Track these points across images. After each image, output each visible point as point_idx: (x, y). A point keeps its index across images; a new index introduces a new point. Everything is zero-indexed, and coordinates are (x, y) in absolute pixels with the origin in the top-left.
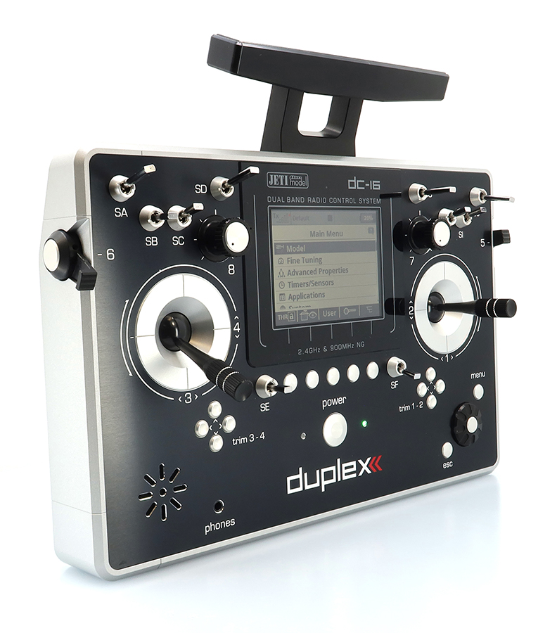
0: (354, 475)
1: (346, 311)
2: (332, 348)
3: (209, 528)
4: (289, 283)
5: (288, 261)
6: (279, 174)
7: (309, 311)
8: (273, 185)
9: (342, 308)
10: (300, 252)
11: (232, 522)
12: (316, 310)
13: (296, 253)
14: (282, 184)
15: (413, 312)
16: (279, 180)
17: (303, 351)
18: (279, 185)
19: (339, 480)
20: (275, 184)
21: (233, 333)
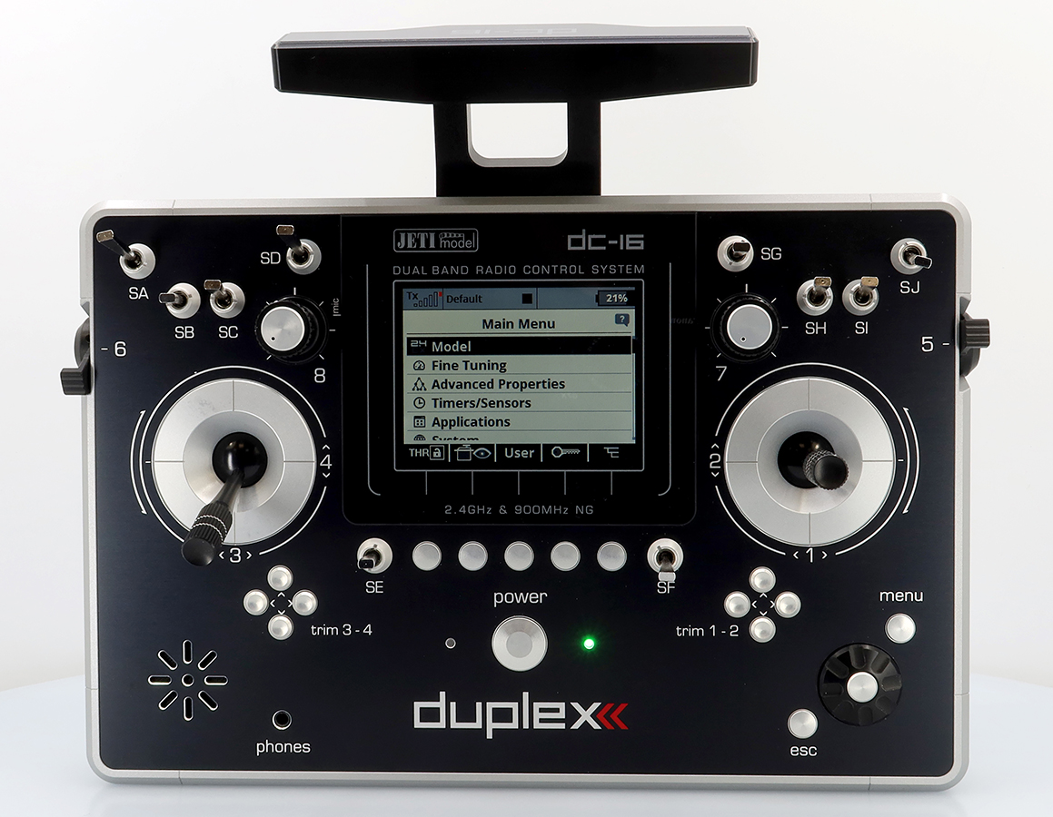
0: (562, 726)
1: (557, 452)
2: (519, 510)
3: (262, 748)
4: (435, 400)
5: (434, 366)
6: (417, 232)
7: (474, 447)
8: (405, 248)
9: (548, 447)
10: (460, 353)
11: (306, 748)
12: (490, 447)
13: (451, 353)
14: (423, 245)
15: (722, 464)
16: (418, 241)
17: (456, 508)
18: (418, 248)
19: (526, 726)
20: (410, 246)
21: (320, 470)
